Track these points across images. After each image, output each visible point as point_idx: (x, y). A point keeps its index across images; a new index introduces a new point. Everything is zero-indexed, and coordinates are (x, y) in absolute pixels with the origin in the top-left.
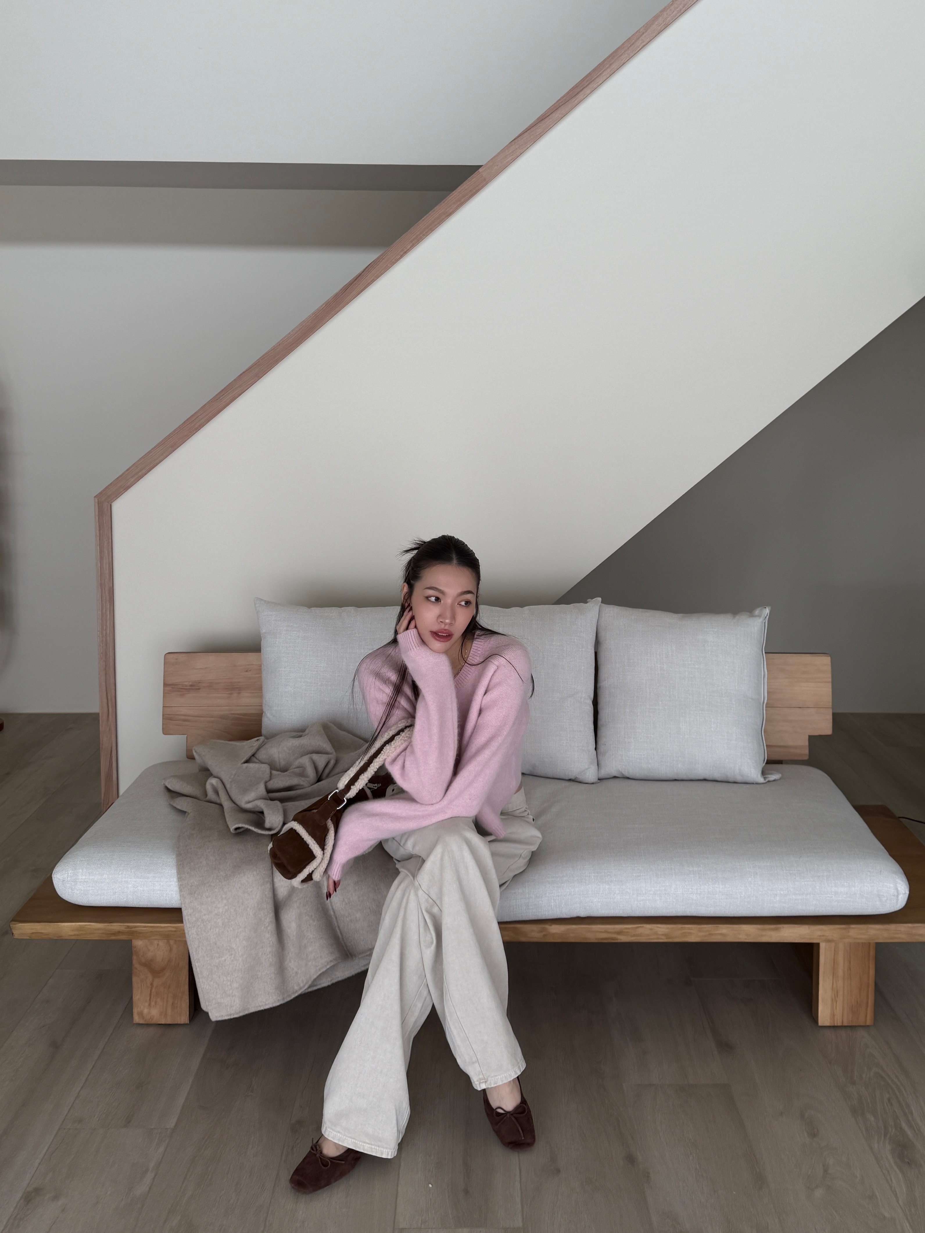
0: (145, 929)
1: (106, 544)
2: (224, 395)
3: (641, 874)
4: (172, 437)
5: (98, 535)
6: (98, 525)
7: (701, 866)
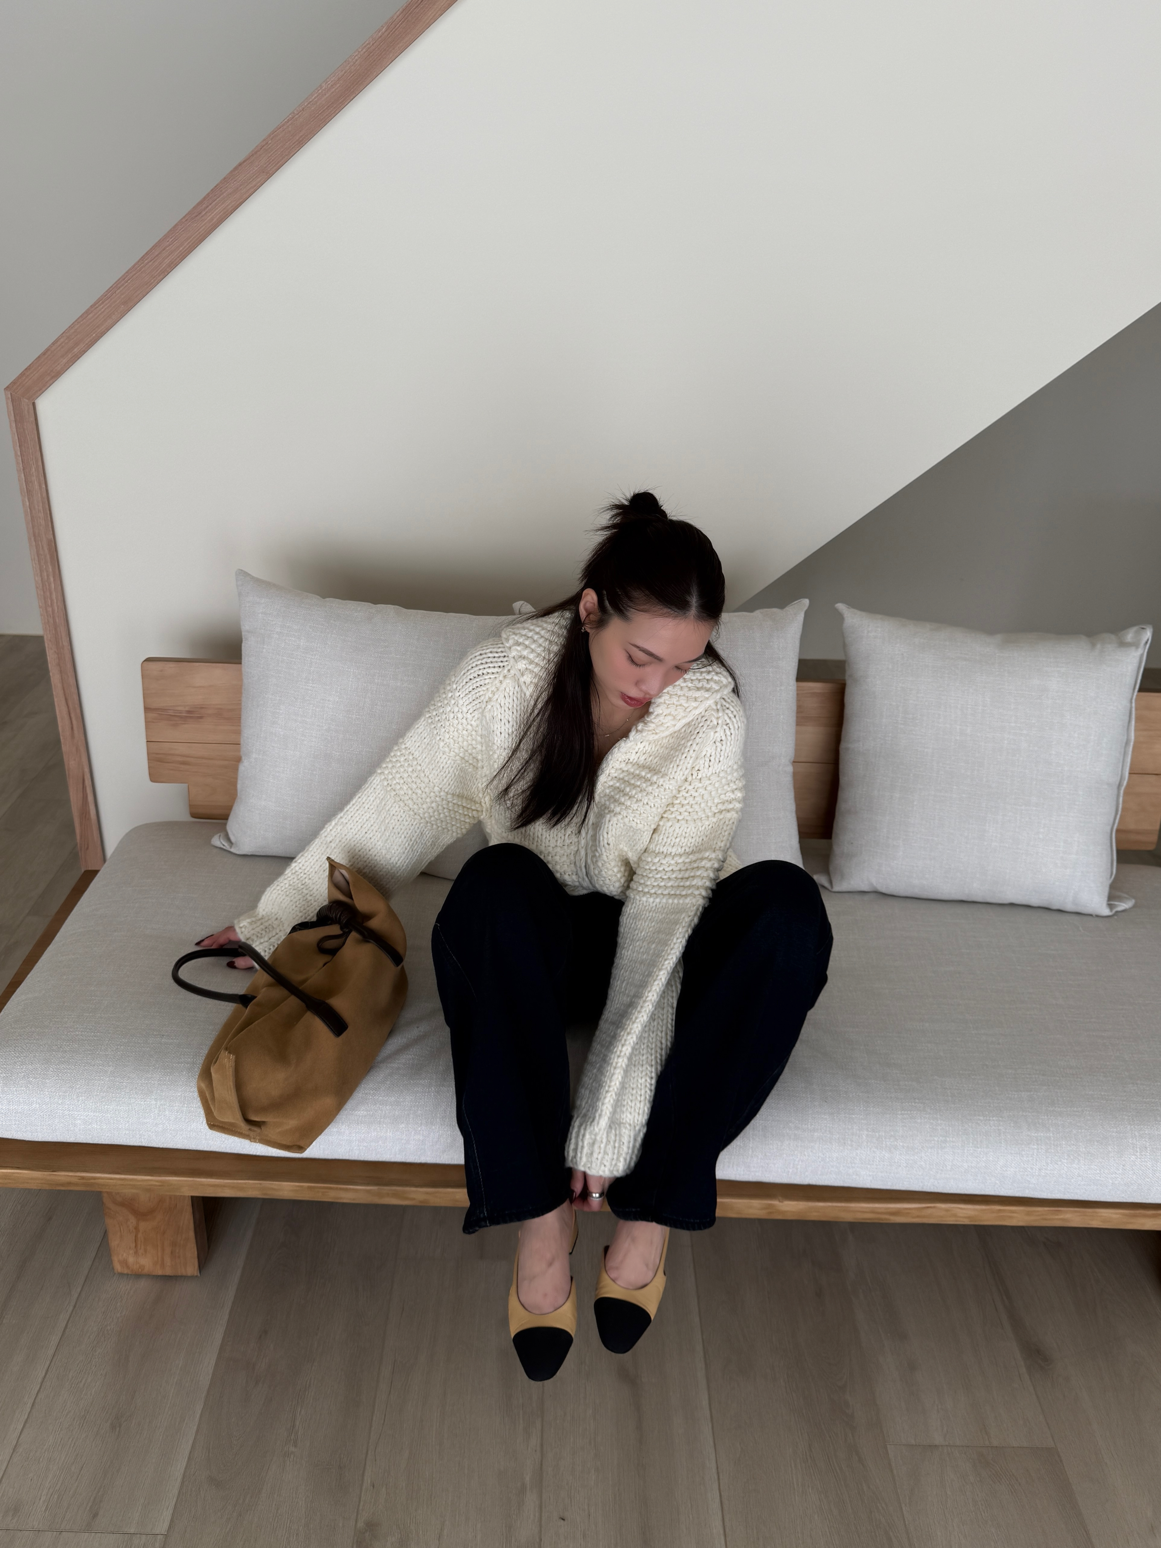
0: (112, 1181)
1: (34, 470)
2: (207, 207)
3: (948, 1139)
4: (123, 285)
5: (19, 454)
6: (17, 438)
7: (1051, 1129)
